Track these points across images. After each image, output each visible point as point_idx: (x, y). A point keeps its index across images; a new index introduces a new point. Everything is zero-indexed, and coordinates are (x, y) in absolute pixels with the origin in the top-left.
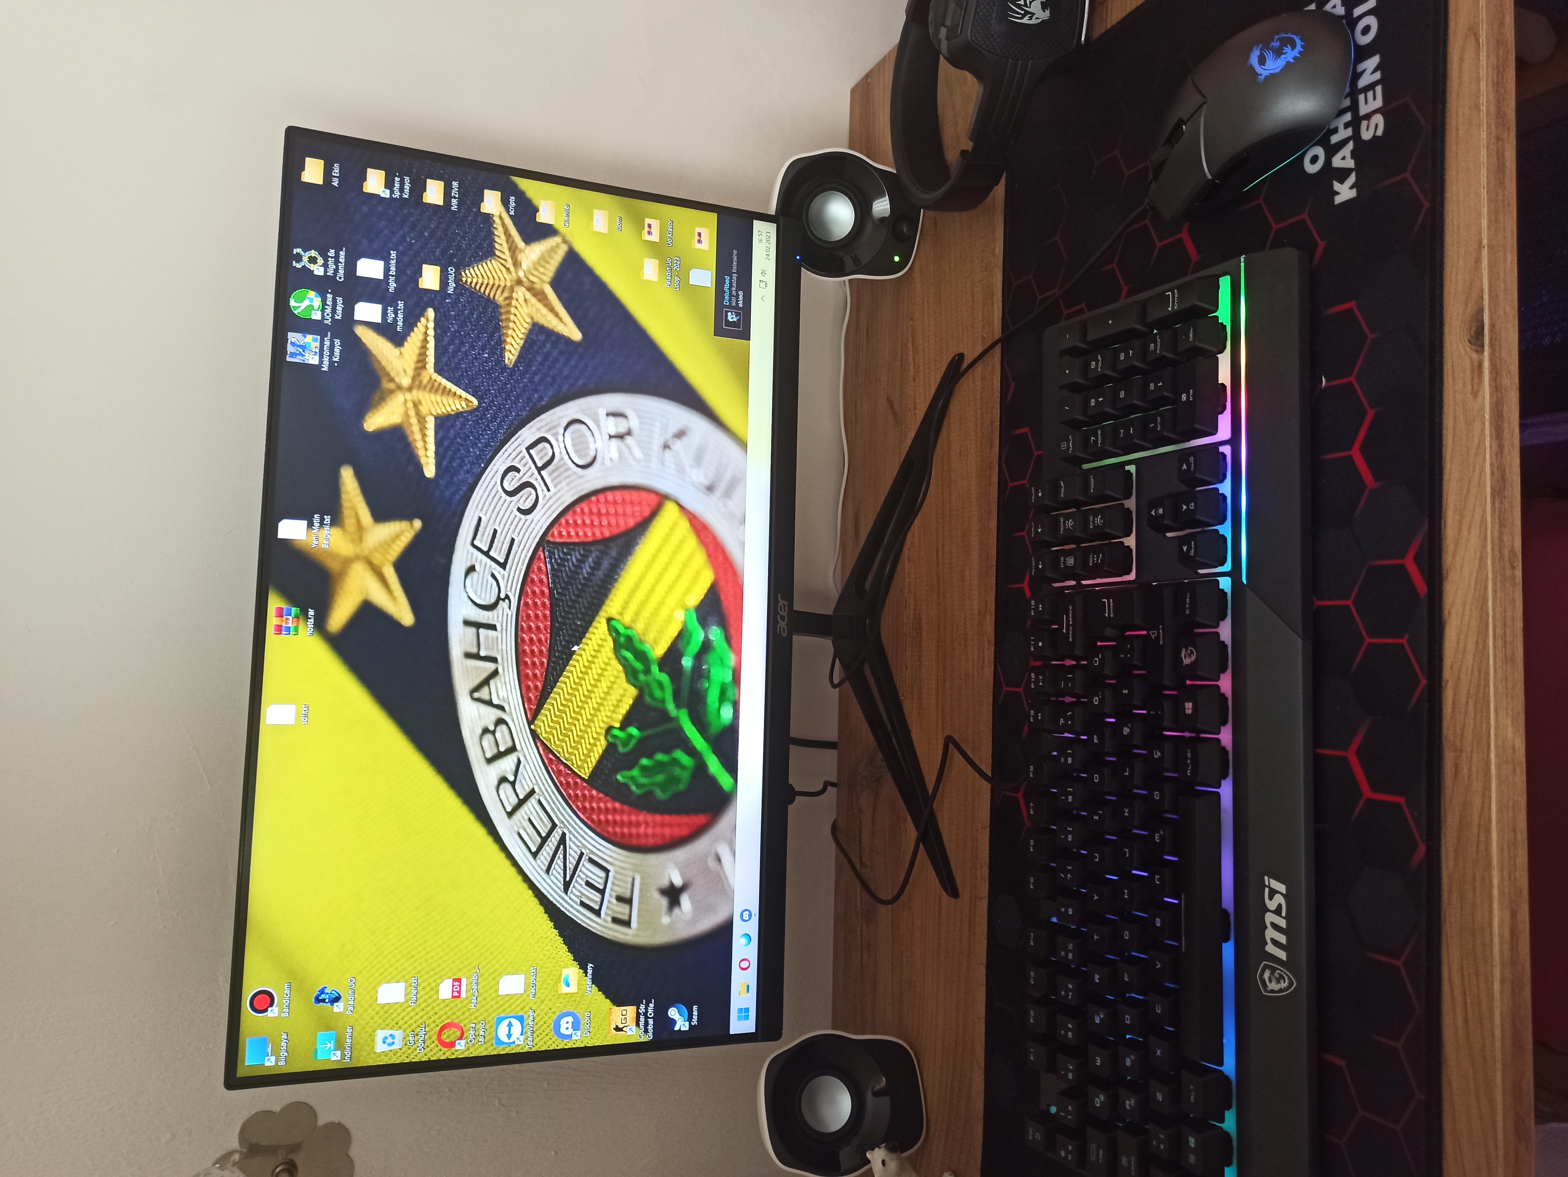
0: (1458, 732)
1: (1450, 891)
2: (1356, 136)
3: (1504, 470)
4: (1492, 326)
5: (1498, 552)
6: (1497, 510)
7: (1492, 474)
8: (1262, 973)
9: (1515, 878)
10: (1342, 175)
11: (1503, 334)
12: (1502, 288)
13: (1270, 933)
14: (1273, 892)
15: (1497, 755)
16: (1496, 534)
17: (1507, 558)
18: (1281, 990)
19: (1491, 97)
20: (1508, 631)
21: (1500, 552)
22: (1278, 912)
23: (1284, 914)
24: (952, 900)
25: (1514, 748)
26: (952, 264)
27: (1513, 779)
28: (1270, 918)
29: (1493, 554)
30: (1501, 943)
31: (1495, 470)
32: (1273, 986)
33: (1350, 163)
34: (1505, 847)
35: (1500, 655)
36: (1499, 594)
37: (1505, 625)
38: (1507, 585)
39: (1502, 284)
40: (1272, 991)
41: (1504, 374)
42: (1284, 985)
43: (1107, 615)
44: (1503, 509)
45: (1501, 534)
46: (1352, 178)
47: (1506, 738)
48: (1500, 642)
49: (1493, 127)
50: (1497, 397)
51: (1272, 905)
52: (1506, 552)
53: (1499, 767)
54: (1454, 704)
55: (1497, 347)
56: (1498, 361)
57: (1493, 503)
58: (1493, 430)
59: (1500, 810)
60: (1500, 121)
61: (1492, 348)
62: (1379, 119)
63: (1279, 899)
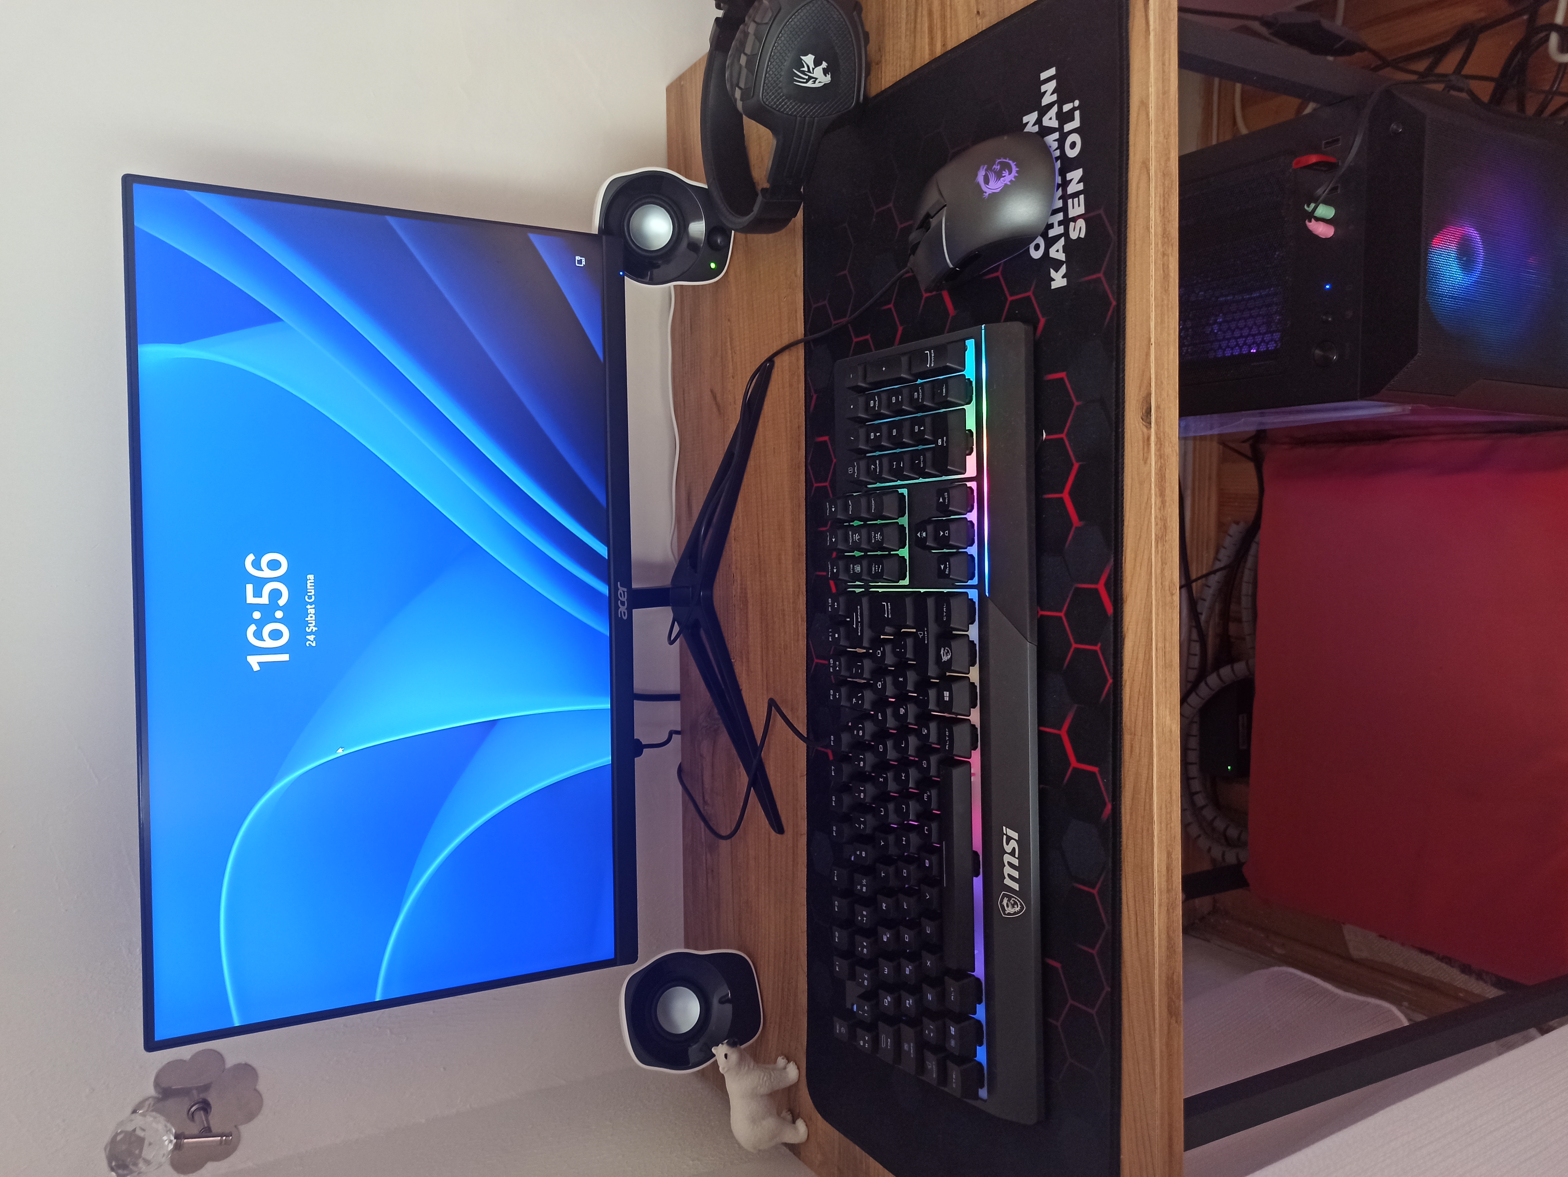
0: (1133, 720)
1: (1128, 838)
2: (1066, 234)
3: (1166, 520)
4: (1158, 407)
5: (1160, 585)
6: (1160, 552)
7: (1156, 524)
8: (1002, 901)
9: (1171, 827)
10: (1057, 264)
11: (1166, 412)
12: (1166, 376)
13: (1007, 870)
14: (1009, 839)
15: (1158, 738)
16: (1159, 571)
17: (1167, 588)
18: (1015, 913)
19: (1158, 221)
20: (1167, 645)
21: (1162, 584)
22: (1012, 853)
23: (1017, 856)
24: (779, 835)
25: (1171, 731)
26: (762, 276)
27: (1170, 755)
28: (1007, 858)
29: (1156, 586)
30: (1160, 877)
31: (1159, 521)
32: (1009, 910)
33: (1062, 256)
34: (1164, 806)
35: (1161, 663)
36: (1160, 616)
37: (1165, 639)
38: (1167, 608)
39: (1166, 373)
40: (1009, 914)
41: (1167, 444)
42: (1017, 909)
43: (886, 616)
44: (1164, 551)
45: (1162, 570)
46: (1063, 269)
47: (1165, 725)
48: (1161, 653)
49: (1160, 245)
50: (1161, 463)
51: (1009, 849)
52: (1167, 583)
53: (1159, 747)
54: (1130, 698)
55: (1162, 424)
56: (1162, 434)
57: (1157, 547)
58: (1157, 490)
59: (1159, 780)
60: (1166, 240)
61: (1157, 425)
62: (1081, 223)
63: (1013, 844)
